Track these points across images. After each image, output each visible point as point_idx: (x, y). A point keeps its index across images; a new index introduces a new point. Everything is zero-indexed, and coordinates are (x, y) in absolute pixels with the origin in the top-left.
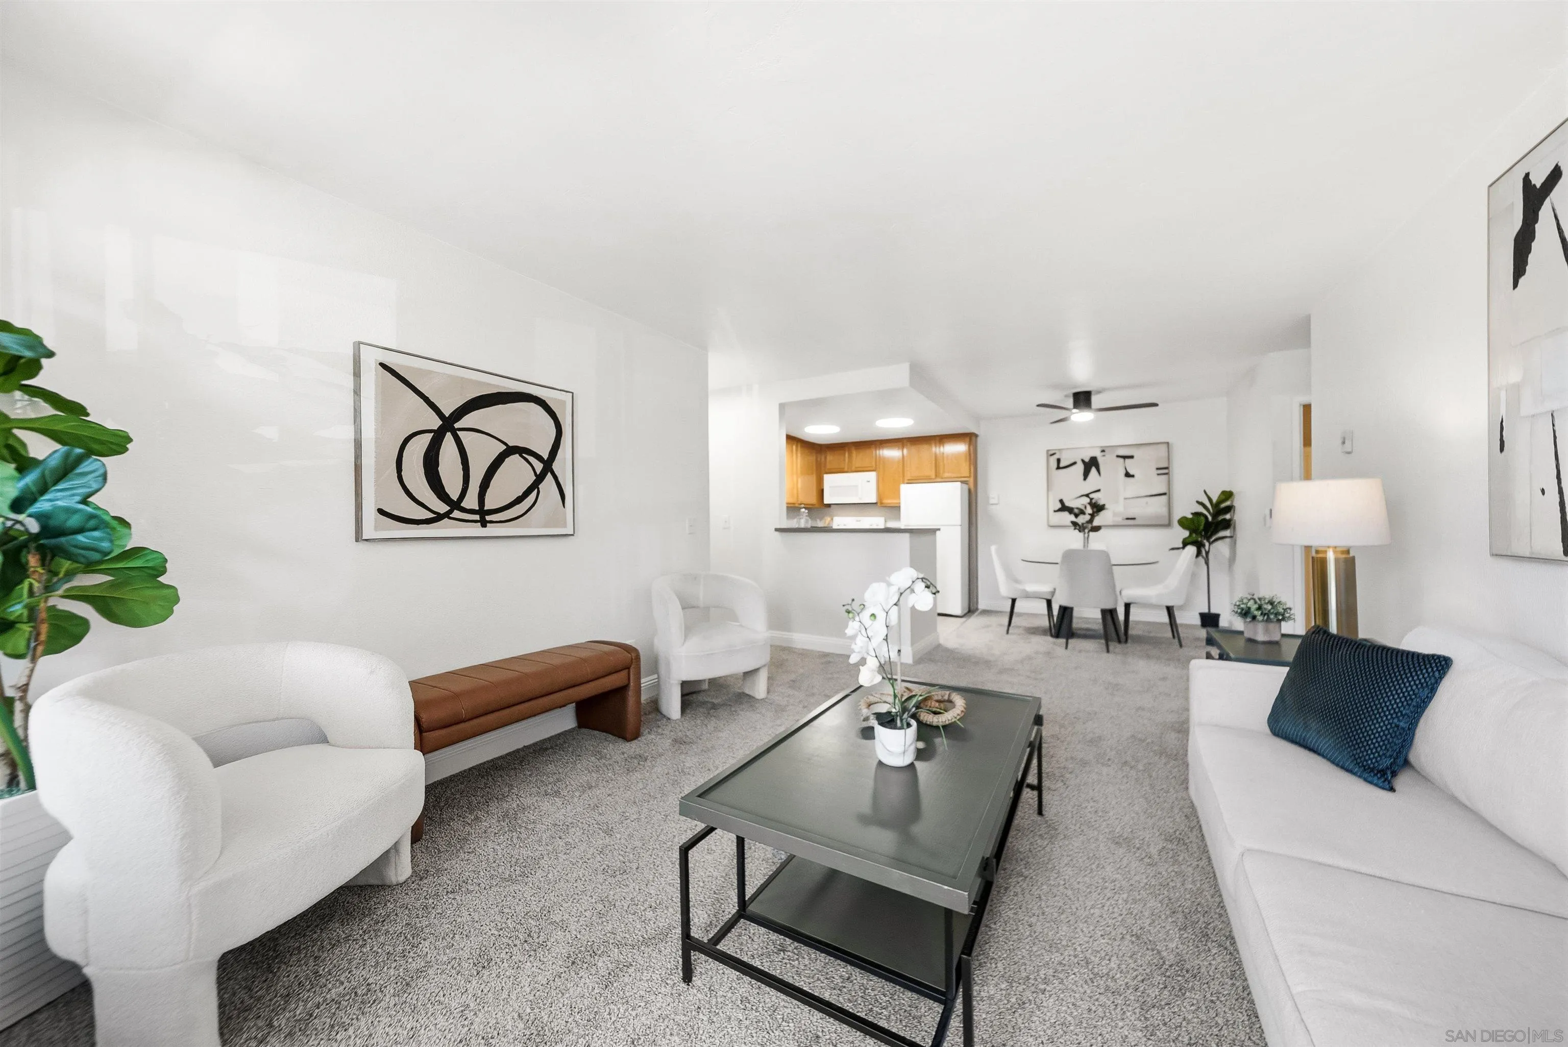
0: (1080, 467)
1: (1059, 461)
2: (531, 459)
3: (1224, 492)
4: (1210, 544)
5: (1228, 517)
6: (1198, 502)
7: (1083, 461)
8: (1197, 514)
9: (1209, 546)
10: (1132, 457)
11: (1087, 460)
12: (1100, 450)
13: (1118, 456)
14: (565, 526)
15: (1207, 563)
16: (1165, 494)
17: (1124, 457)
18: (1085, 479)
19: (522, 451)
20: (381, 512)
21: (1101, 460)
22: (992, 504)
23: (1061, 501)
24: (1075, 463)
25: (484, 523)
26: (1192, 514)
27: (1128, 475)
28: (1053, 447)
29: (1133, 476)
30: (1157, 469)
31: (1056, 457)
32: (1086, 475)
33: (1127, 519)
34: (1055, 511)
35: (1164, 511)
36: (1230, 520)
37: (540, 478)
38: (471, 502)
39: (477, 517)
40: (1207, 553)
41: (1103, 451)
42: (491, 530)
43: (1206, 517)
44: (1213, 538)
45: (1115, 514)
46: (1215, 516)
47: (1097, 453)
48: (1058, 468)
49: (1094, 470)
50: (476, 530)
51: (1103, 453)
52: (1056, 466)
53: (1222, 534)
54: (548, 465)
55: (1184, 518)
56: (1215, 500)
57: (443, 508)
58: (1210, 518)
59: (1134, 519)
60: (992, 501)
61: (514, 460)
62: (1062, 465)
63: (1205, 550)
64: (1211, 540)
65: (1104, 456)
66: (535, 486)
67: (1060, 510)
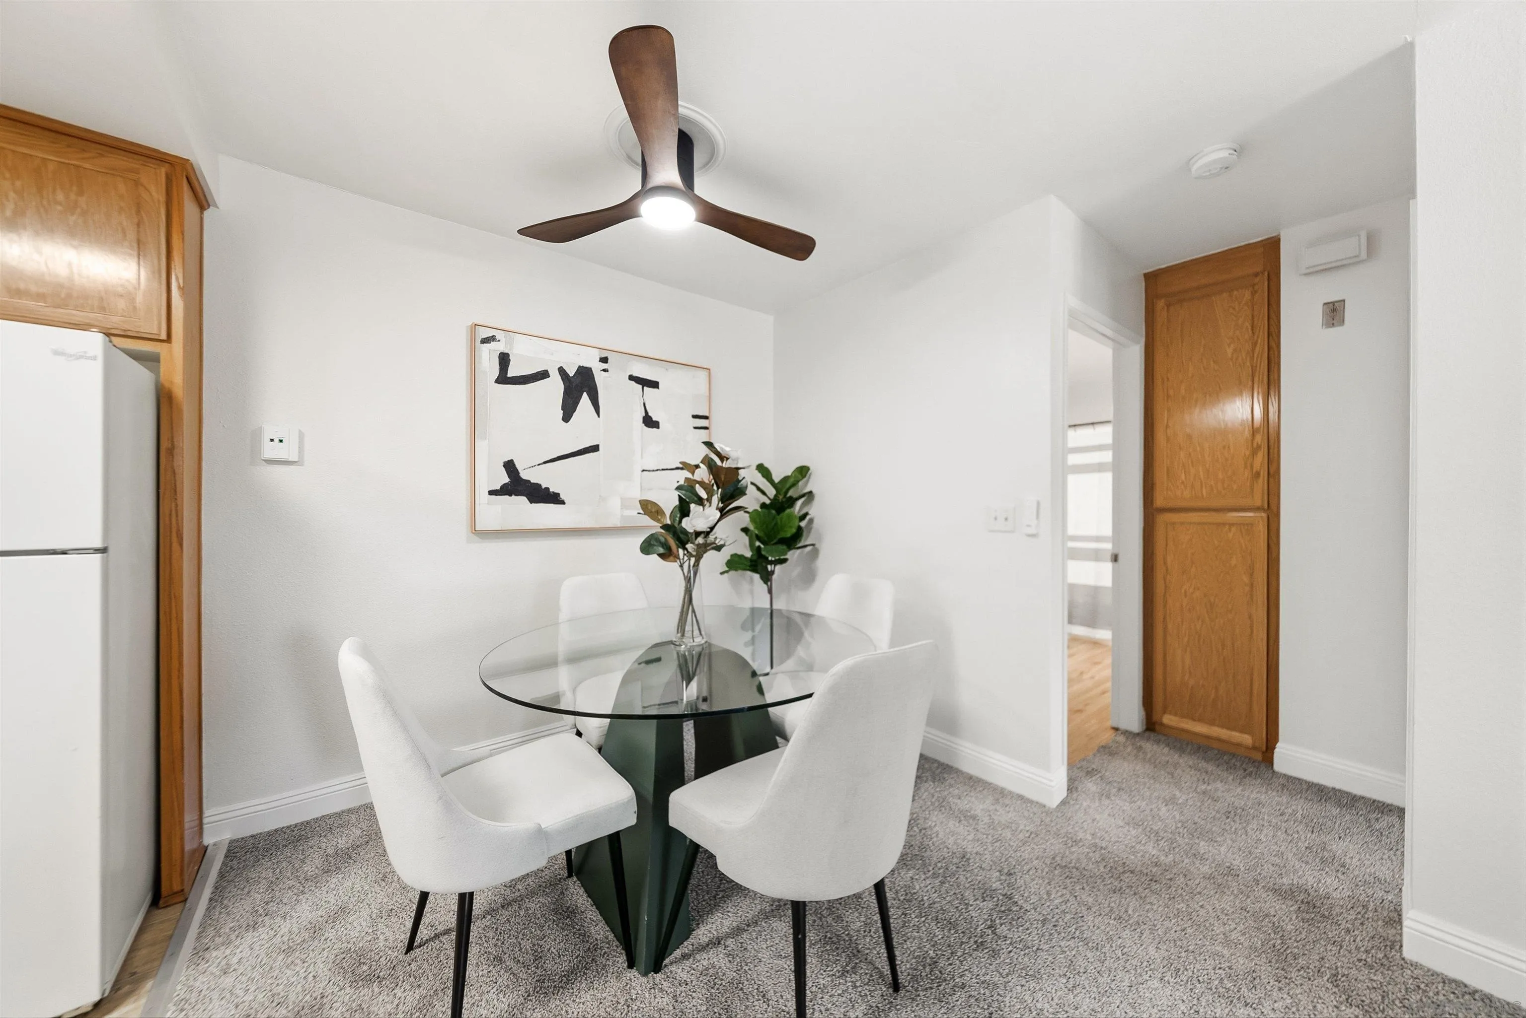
0: (555, 387)
1: (504, 360)
7: (562, 371)
10: (654, 385)
11: (571, 372)
12: (597, 354)
13: (631, 378)
17: (643, 382)
18: (567, 418)
21: (600, 379)
23: (510, 466)
24: (542, 374)
27: (649, 421)
28: (487, 317)
29: (656, 425)
30: (695, 417)
31: (496, 347)
32: (568, 410)
34: (491, 493)
41: (606, 359)
45: (624, 504)
47: (591, 360)
48: (503, 379)
49: (585, 398)
51: (605, 366)
52: (496, 373)
60: (274, 451)
62: (513, 371)
65: (605, 370)
67: (505, 491)
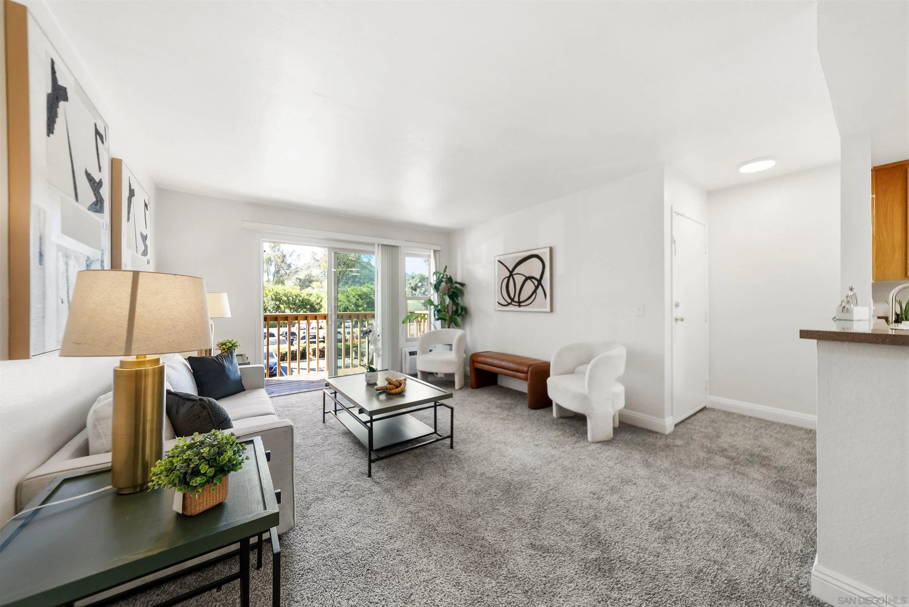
2: (533, 280)
14: (546, 307)
19: (530, 278)
20: (498, 303)
25: (520, 306)
37: (537, 288)
38: (516, 299)
39: (517, 304)
42: (522, 309)
50: (517, 308)
54: (540, 281)
57: (509, 301)
61: (529, 281)
66: (535, 292)
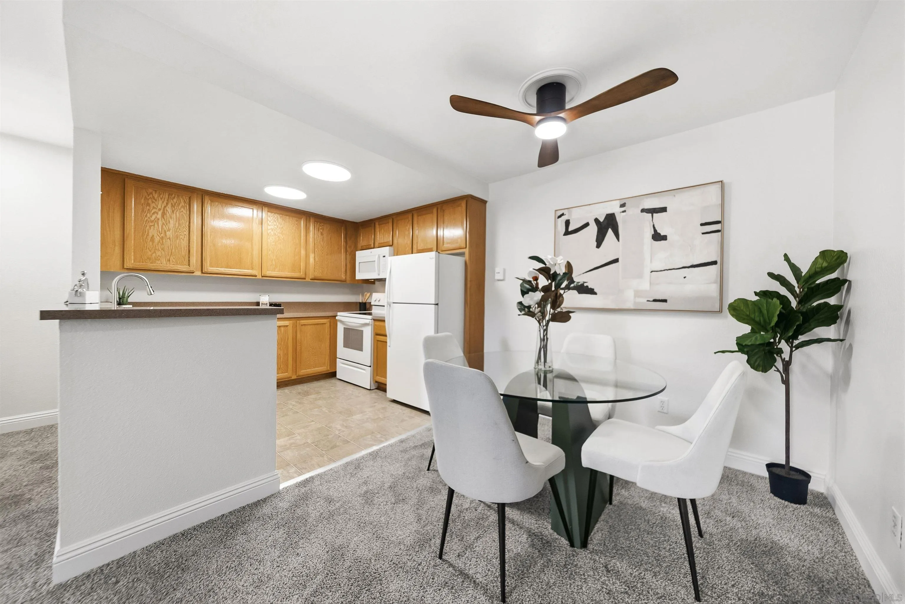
0: (593, 229)
1: (567, 223)
3: (824, 254)
4: (794, 348)
5: (832, 301)
6: (771, 275)
7: (597, 221)
8: (765, 294)
9: (791, 351)
10: (663, 210)
11: (601, 219)
12: (618, 203)
13: (643, 211)
15: (786, 382)
16: (715, 263)
17: (653, 211)
18: (598, 246)
21: (619, 218)
22: (499, 280)
24: (587, 225)
26: (756, 294)
27: (657, 237)
28: (561, 205)
29: (664, 238)
30: (702, 225)
31: (564, 218)
32: (600, 241)
33: (655, 301)
35: (713, 290)
36: (839, 308)
40: (787, 365)
41: (623, 205)
43: (784, 300)
44: (802, 338)
45: (638, 294)
46: (803, 300)
47: (614, 208)
48: (567, 233)
49: (610, 232)
51: (623, 209)
52: (563, 230)
53: (821, 332)
55: (744, 301)
56: (805, 269)
58: (794, 304)
59: (665, 301)
60: (498, 277)
62: (571, 229)
63: (783, 360)
64: (796, 342)
65: (624, 211)
